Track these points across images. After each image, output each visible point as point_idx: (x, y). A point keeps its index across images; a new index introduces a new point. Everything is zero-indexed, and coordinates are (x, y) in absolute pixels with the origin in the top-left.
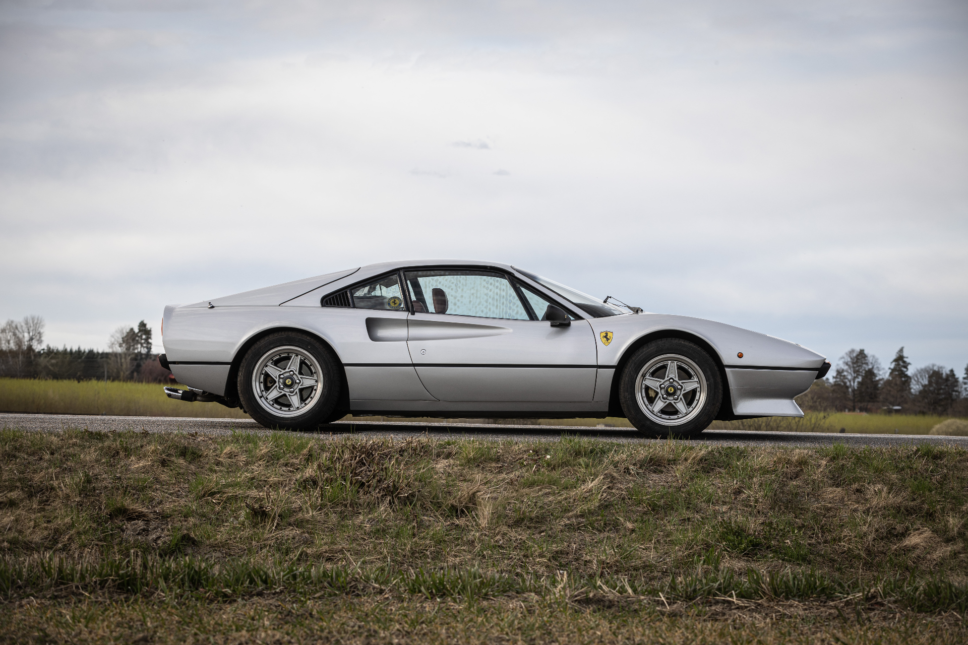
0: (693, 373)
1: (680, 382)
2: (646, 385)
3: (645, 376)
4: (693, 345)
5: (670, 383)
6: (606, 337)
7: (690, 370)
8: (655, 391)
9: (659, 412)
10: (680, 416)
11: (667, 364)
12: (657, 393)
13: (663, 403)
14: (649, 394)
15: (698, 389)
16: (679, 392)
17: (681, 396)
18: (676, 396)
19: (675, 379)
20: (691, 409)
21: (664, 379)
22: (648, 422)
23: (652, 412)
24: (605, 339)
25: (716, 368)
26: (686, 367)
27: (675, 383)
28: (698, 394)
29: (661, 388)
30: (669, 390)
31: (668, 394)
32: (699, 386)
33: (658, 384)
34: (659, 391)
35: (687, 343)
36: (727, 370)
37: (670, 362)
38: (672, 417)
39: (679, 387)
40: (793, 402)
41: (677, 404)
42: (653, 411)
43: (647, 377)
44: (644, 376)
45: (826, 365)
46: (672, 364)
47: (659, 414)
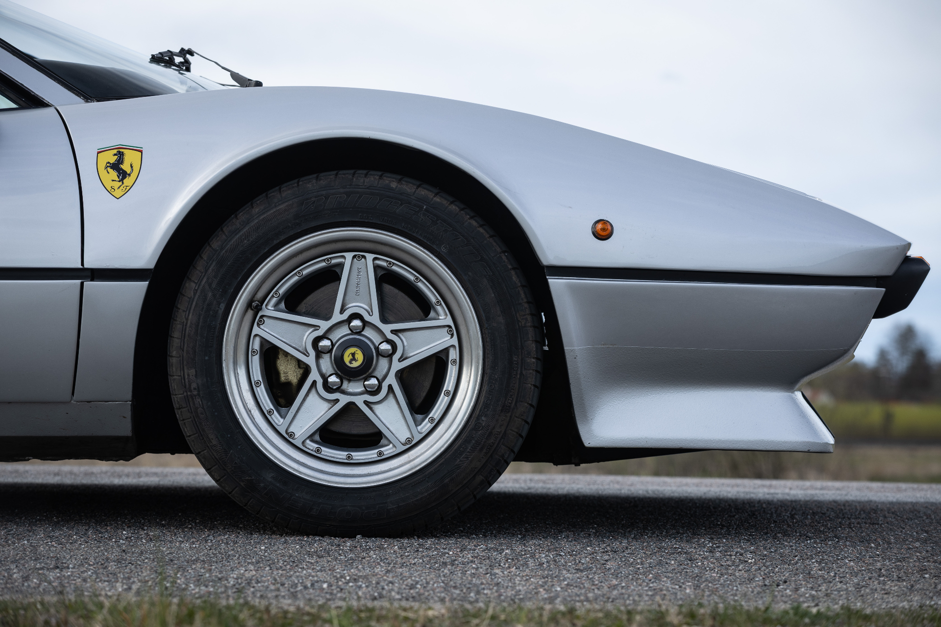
0: (432, 296)
1: (387, 329)
2: (264, 342)
3: (258, 309)
4: (430, 195)
5: (353, 331)
6: (116, 166)
7: (423, 287)
8: (299, 363)
9: (311, 437)
10: (388, 450)
11: (341, 266)
12: (306, 371)
13: (325, 406)
14: (278, 374)
15: (453, 355)
16: (383, 363)
17: (391, 380)
18: (373, 381)
19: (367, 318)
20: (426, 426)
21: (327, 318)
22: (269, 476)
23: (288, 438)
24: (114, 174)
25: (515, 278)
26: (410, 275)
27: (368, 332)
28: (452, 372)
29: (319, 353)
30: (347, 359)
31: (346, 373)
32: (455, 341)
33: (308, 336)
34: (310, 360)
35: (408, 187)
36: (555, 283)
37: (349, 256)
38: (359, 456)
39: (385, 347)
40: (795, 402)
41: (378, 409)
42: (292, 435)
43: (269, 310)
44: (255, 306)
45: (916, 267)
46: (359, 264)
47: (312, 446)
